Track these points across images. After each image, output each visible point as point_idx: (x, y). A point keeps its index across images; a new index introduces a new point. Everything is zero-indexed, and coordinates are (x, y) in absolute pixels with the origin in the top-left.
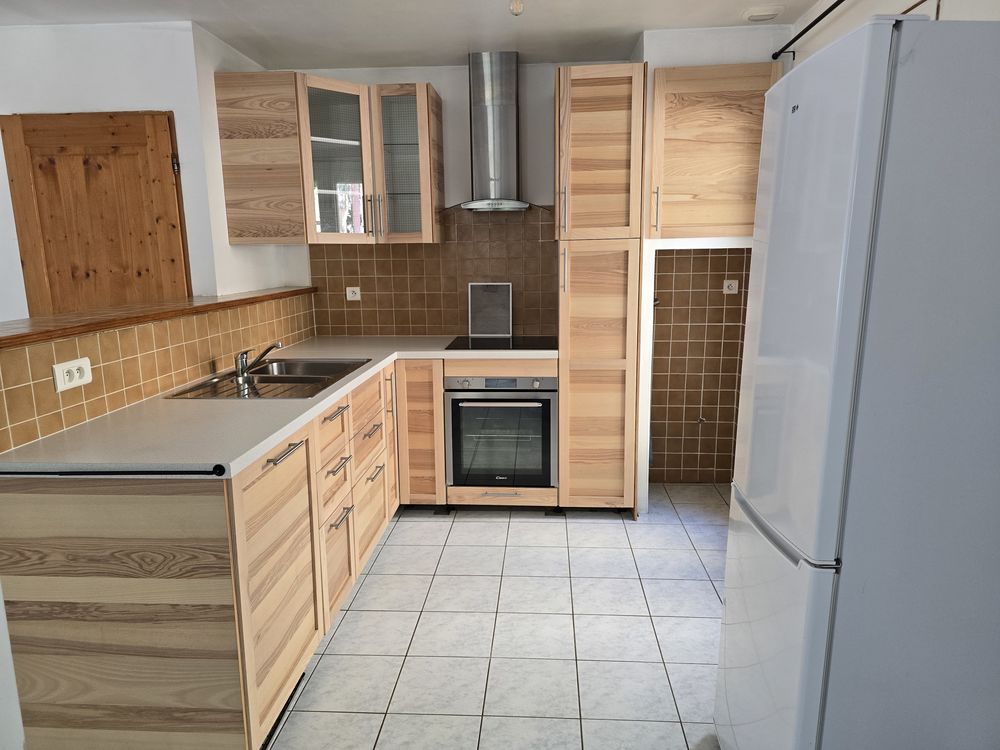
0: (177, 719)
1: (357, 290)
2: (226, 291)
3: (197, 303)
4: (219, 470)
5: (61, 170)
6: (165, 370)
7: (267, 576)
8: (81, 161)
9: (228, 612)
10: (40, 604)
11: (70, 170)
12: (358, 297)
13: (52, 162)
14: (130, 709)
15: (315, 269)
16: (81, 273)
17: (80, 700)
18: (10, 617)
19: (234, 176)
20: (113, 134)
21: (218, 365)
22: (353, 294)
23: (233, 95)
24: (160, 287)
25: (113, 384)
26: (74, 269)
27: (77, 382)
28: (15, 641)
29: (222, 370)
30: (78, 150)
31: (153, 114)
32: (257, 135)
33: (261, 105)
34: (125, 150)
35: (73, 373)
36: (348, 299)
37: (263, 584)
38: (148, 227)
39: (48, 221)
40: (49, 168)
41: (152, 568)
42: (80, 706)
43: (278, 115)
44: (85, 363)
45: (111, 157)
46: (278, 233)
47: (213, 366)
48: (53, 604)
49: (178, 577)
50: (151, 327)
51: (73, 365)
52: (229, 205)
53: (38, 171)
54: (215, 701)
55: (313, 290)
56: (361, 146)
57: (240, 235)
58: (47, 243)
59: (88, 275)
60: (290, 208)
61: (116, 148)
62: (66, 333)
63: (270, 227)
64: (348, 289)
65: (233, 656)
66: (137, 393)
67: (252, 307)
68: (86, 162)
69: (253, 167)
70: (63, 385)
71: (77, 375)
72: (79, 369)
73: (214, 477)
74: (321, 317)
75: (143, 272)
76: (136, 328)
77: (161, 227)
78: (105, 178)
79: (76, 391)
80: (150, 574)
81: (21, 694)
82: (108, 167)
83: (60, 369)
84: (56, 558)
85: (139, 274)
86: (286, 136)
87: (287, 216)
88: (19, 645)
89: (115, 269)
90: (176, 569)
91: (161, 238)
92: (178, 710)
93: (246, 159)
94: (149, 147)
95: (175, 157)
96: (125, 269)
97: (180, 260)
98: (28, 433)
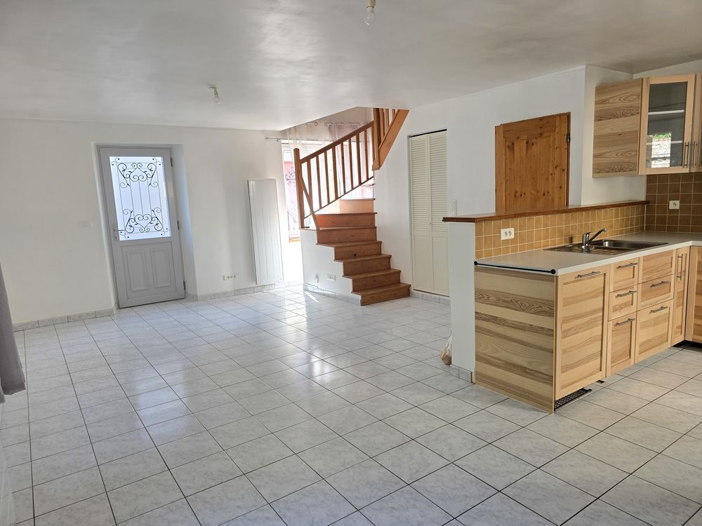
0: (528, 373)
1: (678, 202)
2: (586, 202)
3: (570, 207)
4: (553, 272)
5: (516, 147)
6: (546, 238)
7: (573, 328)
8: (525, 141)
9: (551, 332)
10: (486, 315)
11: (520, 147)
12: (677, 207)
13: (513, 144)
14: (511, 364)
15: (649, 190)
16: (518, 194)
17: (495, 355)
18: (476, 318)
19: (600, 141)
20: (541, 128)
21: (574, 240)
22: (674, 205)
23: (603, 98)
24: (553, 200)
25: (522, 240)
26: (516, 192)
27: (508, 237)
28: (476, 327)
29: (576, 242)
30: (525, 137)
31: (560, 115)
32: (615, 116)
33: (619, 100)
34: (545, 134)
35: (507, 234)
36: (670, 208)
37: (570, 329)
38: (551, 171)
39: (508, 170)
40: (511, 147)
41: (524, 308)
42: (494, 358)
43: (630, 104)
44: (512, 230)
45: (538, 139)
46: (621, 170)
47: (571, 239)
48: (490, 316)
49: (534, 313)
50: (542, 217)
51: (507, 230)
52: (595, 156)
53: (507, 149)
54: (542, 369)
55: (647, 202)
56: (685, 113)
57: (599, 172)
58: (506, 181)
59: (521, 195)
60: (629, 155)
61: (541, 134)
62: (507, 217)
63: (616, 167)
64: (670, 202)
65: (551, 352)
66: (532, 246)
67: (599, 211)
68: (527, 143)
69: (610, 135)
70: (503, 237)
71: (508, 235)
72: (510, 232)
73: (551, 274)
74: (650, 220)
75: (546, 193)
76: (535, 218)
77: (557, 172)
78: (535, 149)
79: (508, 240)
80: (523, 310)
81: (476, 348)
82: (536, 144)
83: (503, 231)
84: (493, 298)
85: (544, 194)
86: (632, 115)
87: (627, 160)
88: (478, 329)
89: (533, 192)
90: (533, 310)
91: (557, 176)
92: (528, 369)
93: (608, 131)
94: (557, 131)
95: (568, 135)
96: (538, 192)
97: (564, 188)
98: (489, 254)
